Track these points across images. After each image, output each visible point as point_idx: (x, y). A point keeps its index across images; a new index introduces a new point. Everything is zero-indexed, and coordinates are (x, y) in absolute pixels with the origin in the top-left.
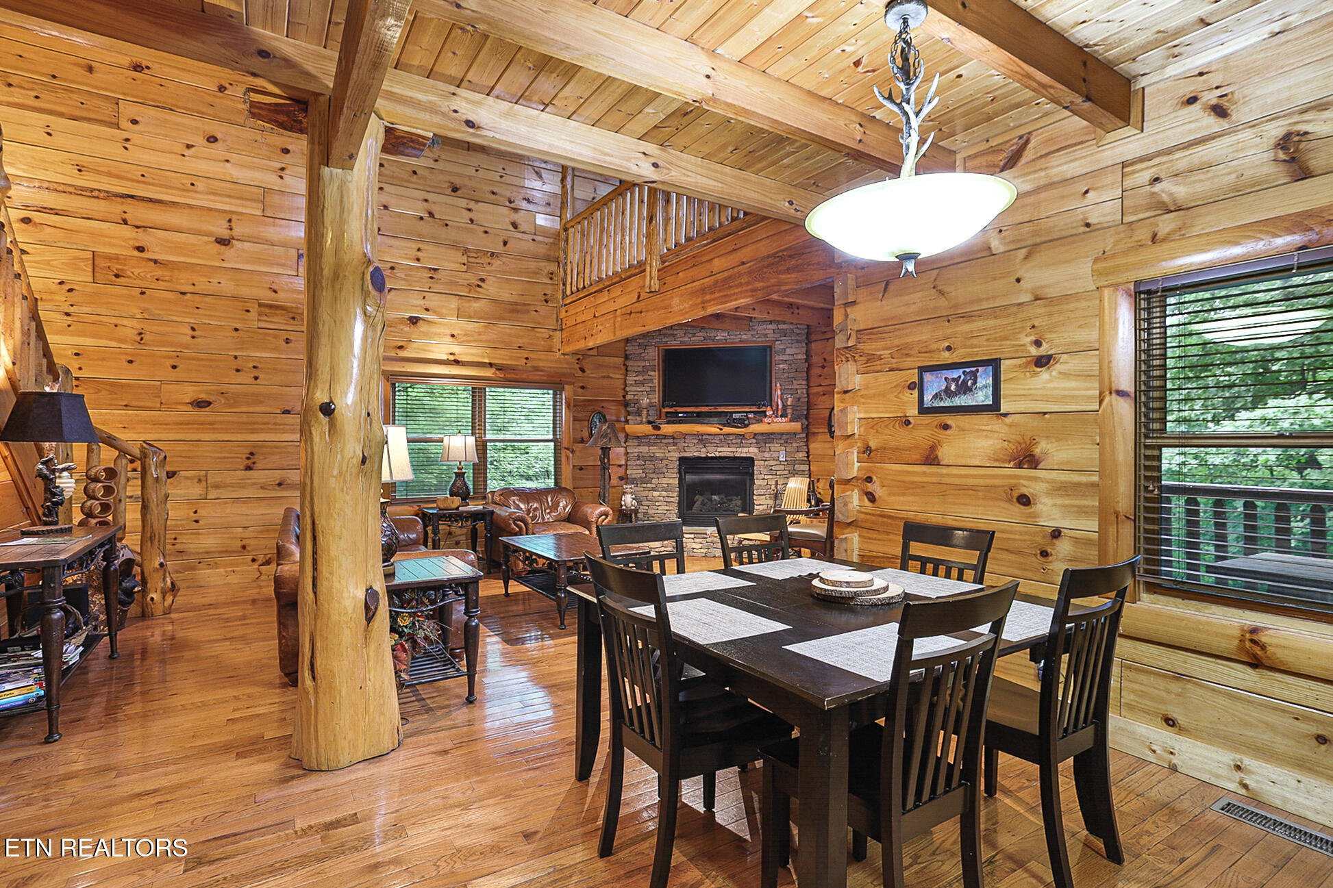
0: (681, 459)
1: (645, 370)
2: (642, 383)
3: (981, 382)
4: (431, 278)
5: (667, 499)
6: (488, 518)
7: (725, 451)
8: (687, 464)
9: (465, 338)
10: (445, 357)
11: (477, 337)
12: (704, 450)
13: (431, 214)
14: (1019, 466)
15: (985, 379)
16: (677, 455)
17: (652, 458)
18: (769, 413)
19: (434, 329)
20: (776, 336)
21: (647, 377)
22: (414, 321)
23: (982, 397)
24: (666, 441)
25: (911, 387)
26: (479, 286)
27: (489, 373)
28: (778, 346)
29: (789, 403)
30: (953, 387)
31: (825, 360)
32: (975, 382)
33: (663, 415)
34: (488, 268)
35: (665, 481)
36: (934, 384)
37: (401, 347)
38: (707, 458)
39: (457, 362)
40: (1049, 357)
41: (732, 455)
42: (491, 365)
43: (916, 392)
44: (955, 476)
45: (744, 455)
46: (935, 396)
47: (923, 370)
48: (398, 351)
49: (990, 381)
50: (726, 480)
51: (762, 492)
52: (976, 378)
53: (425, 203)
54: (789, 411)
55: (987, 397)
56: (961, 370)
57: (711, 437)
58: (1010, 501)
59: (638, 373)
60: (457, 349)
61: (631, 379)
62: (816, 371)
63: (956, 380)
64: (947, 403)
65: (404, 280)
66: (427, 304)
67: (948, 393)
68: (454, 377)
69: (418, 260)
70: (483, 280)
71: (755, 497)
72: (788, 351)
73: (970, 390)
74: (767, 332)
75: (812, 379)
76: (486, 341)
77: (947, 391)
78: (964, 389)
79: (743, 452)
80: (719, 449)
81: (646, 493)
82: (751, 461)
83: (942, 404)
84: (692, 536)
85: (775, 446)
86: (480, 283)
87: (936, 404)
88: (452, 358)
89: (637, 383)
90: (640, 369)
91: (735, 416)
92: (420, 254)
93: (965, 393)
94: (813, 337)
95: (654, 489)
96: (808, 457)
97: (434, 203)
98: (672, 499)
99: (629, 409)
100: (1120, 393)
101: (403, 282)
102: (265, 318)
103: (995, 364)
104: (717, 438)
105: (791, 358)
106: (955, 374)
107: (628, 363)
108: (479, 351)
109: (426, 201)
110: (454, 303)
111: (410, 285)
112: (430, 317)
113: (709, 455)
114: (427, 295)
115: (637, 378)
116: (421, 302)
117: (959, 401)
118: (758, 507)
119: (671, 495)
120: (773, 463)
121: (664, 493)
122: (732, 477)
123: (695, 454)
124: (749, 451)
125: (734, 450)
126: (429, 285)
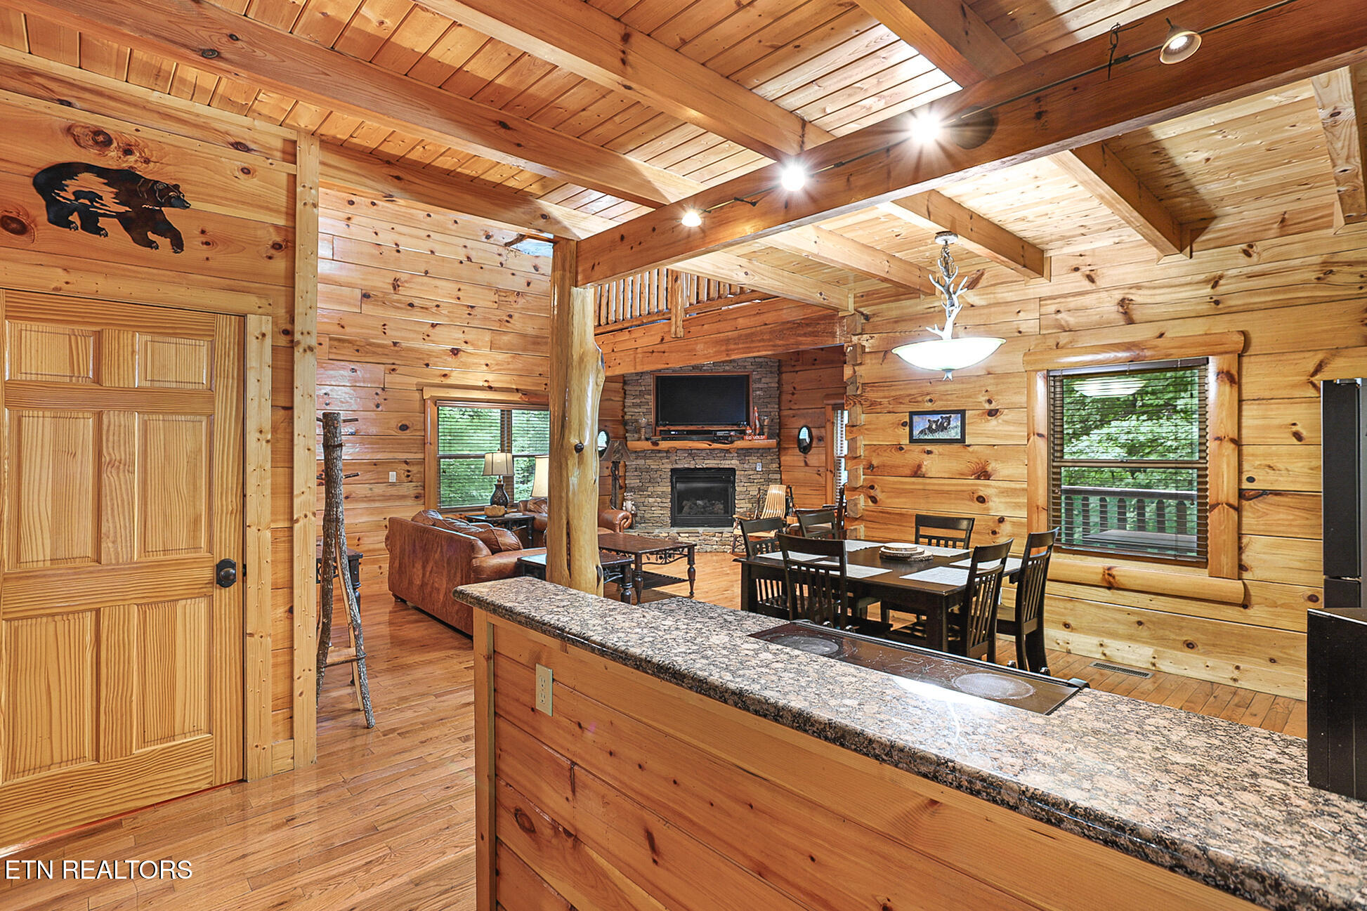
0: (672, 470)
1: (642, 394)
2: (639, 405)
3: (953, 424)
4: (469, 314)
5: (661, 505)
6: (530, 523)
7: (711, 463)
8: (678, 475)
9: (496, 367)
10: (481, 384)
11: (506, 366)
12: (693, 462)
13: (469, 259)
14: (978, 478)
15: (955, 422)
16: (670, 466)
17: (648, 470)
18: (749, 431)
19: (470, 360)
20: (753, 367)
21: (644, 400)
22: (455, 352)
23: (954, 433)
24: (660, 455)
25: (904, 424)
26: (508, 321)
27: (516, 397)
28: (755, 376)
29: (765, 423)
30: (934, 427)
31: (794, 388)
32: (949, 424)
33: (658, 433)
34: (515, 306)
35: (659, 489)
36: (921, 424)
37: (445, 375)
38: (696, 469)
39: (490, 388)
40: (997, 410)
41: (716, 466)
42: (517, 390)
43: (907, 429)
44: (935, 484)
45: (727, 466)
46: (921, 432)
47: (912, 414)
48: (443, 379)
49: (959, 424)
50: (711, 488)
51: (742, 497)
52: (950, 421)
53: (464, 249)
54: (766, 430)
55: (957, 434)
56: (940, 416)
57: (699, 452)
58: (972, 500)
59: (636, 397)
60: (490, 377)
61: (629, 402)
62: (785, 397)
63: (936, 422)
64: (930, 437)
65: (448, 316)
66: (467, 337)
67: (931, 430)
68: (488, 401)
69: (459, 299)
70: (510, 316)
71: (736, 502)
72: (763, 380)
73: (946, 429)
74: (746, 364)
75: (783, 404)
76: (513, 370)
77: (930, 428)
78: (942, 428)
79: (726, 464)
80: (706, 462)
81: (643, 500)
82: (732, 471)
83: (926, 437)
84: (687, 535)
85: (753, 459)
86: (508, 319)
87: (922, 437)
88: (486, 384)
89: (634, 405)
90: (638, 393)
91: (719, 434)
92: (460, 294)
93: (942, 431)
94: (784, 369)
95: (649, 496)
96: (779, 468)
97: (472, 249)
98: (666, 505)
99: (627, 428)
100: (1040, 435)
101: (447, 319)
102: (334, 350)
103: (962, 413)
104: (704, 452)
105: (766, 386)
106: (935, 418)
107: (626, 388)
108: (508, 378)
109: (465, 247)
110: (487, 337)
111: (452, 321)
112: (469, 348)
113: (697, 466)
114: (466, 329)
115: (634, 401)
116: (461, 336)
117: (938, 436)
118: (739, 510)
119: (664, 500)
120: (751, 472)
121: (659, 500)
122: (716, 485)
123: (686, 466)
124: (732, 463)
125: (719, 462)
126: (467, 321)
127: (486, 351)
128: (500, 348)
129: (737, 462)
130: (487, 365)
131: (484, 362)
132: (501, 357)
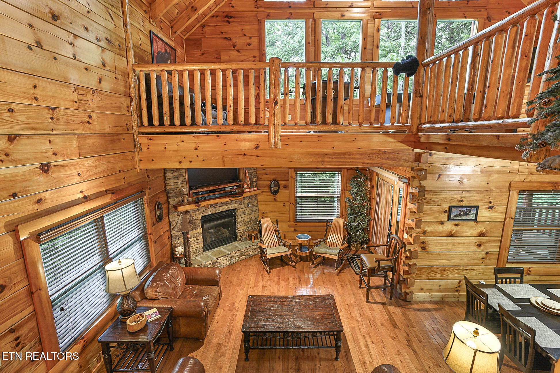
2: (176, 177)
3: (472, 212)
4: (51, 118)
5: (196, 241)
7: (224, 209)
8: (205, 220)
9: (87, 175)
12: (214, 210)
14: (479, 236)
15: (473, 212)
16: (200, 216)
18: (246, 186)
19: (62, 173)
21: (180, 173)
22: (45, 169)
23: (472, 217)
25: (445, 212)
26: (89, 123)
27: (106, 200)
30: (462, 213)
32: (470, 212)
33: (190, 194)
34: (92, 105)
35: (194, 231)
36: (455, 212)
37: (39, 201)
38: (216, 213)
39: (85, 199)
40: (493, 207)
41: (227, 209)
42: (107, 191)
43: (447, 215)
45: (232, 208)
46: (455, 216)
47: (450, 208)
49: (475, 212)
50: (223, 222)
52: (470, 211)
55: (473, 217)
57: (217, 204)
58: (475, 246)
60: (84, 187)
63: (463, 211)
64: (459, 218)
66: (54, 148)
67: (460, 215)
69: (36, 99)
70: (90, 117)
73: (468, 214)
76: (100, 173)
78: (466, 214)
80: (221, 208)
82: (235, 210)
83: (457, 218)
85: (247, 201)
86: (88, 120)
87: (455, 218)
88: (81, 196)
91: (227, 188)
93: (466, 215)
98: (200, 240)
99: (169, 195)
100: (512, 218)
103: (477, 207)
106: (463, 209)
108: (97, 182)
110: (74, 143)
112: (59, 161)
113: (217, 212)
114: (52, 138)
115: (173, 175)
116: (48, 147)
117: (463, 218)
118: (239, 232)
119: (198, 238)
120: (245, 209)
121: (195, 238)
122: (226, 220)
123: (210, 213)
124: (235, 206)
125: (228, 206)
126: (51, 127)
127: (76, 160)
128: (88, 153)
129: (237, 205)
130: (79, 174)
131: (75, 172)
132: (89, 162)
